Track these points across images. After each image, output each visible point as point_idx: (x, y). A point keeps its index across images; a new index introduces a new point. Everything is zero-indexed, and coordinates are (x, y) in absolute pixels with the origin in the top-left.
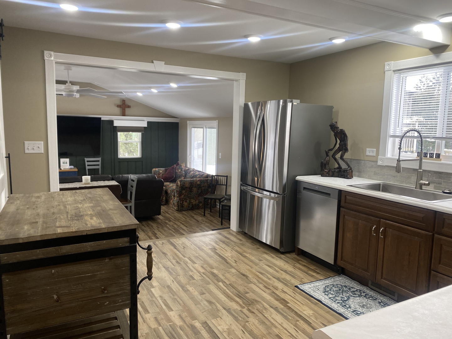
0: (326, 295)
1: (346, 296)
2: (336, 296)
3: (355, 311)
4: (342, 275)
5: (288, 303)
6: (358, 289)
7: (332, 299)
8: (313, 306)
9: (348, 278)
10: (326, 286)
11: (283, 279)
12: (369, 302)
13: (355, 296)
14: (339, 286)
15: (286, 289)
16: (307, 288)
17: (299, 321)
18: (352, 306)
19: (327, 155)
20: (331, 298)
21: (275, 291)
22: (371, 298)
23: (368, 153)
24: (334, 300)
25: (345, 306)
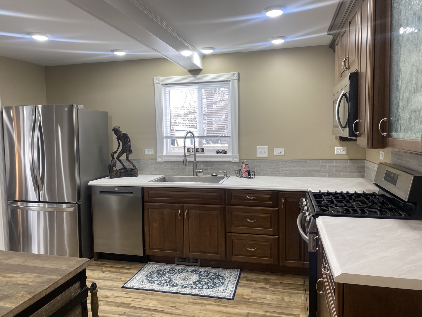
0: (153, 283)
1: (166, 278)
2: (160, 281)
3: (183, 285)
4: (148, 263)
5: (130, 304)
6: (170, 268)
7: (160, 285)
8: (151, 296)
9: (155, 263)
10: (146, 277)
11: (104, 286)
12: (185, 275)
13: (172, 274)
14: (155, 272)
15: (116, 294)
16: (133, 285)
17: (153, 314)
18: (178, 283)
19: (113, 158)
20: (158, 283)
21: (108, 300)
22: (184, 272)
23: (146, 153)
24: (162, 284)
25: (173, 285)
